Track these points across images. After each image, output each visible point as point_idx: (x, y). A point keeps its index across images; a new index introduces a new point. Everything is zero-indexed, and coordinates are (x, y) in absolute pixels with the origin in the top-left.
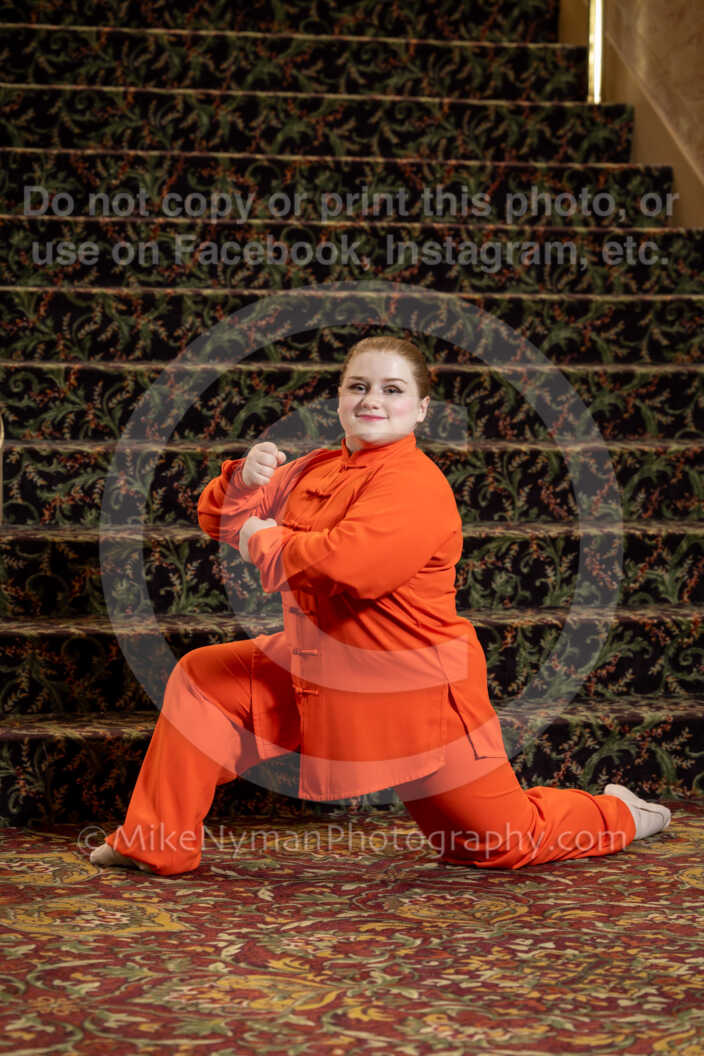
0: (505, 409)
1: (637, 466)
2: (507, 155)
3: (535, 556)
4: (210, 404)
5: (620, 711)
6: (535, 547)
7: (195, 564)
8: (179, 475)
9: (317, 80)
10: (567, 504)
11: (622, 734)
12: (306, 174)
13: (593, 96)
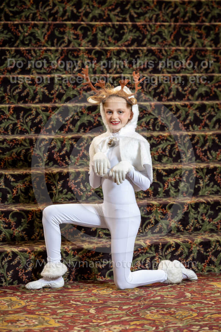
0: (181, 119)
2: (179, 21)
7: (61, 182)
8: (54, 147)
10: (207, 155)
12: (101, 29)
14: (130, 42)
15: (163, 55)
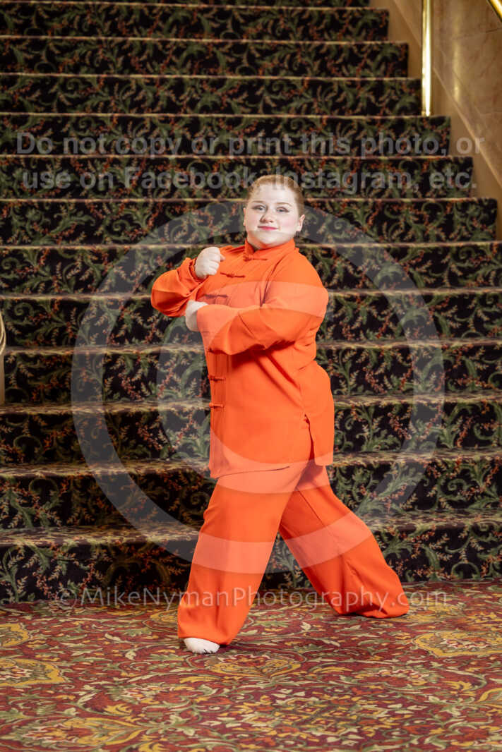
0: (346, 320)
1: (430, 357)
3: (355, 419)
4: (148, 321)
5: (403, 522)
7: (126, 428)
8: (122, 368)
9: (243, 105)
10: (383, 382)
11: (401, 539)
12: (227, 167)
13: (425, 111)
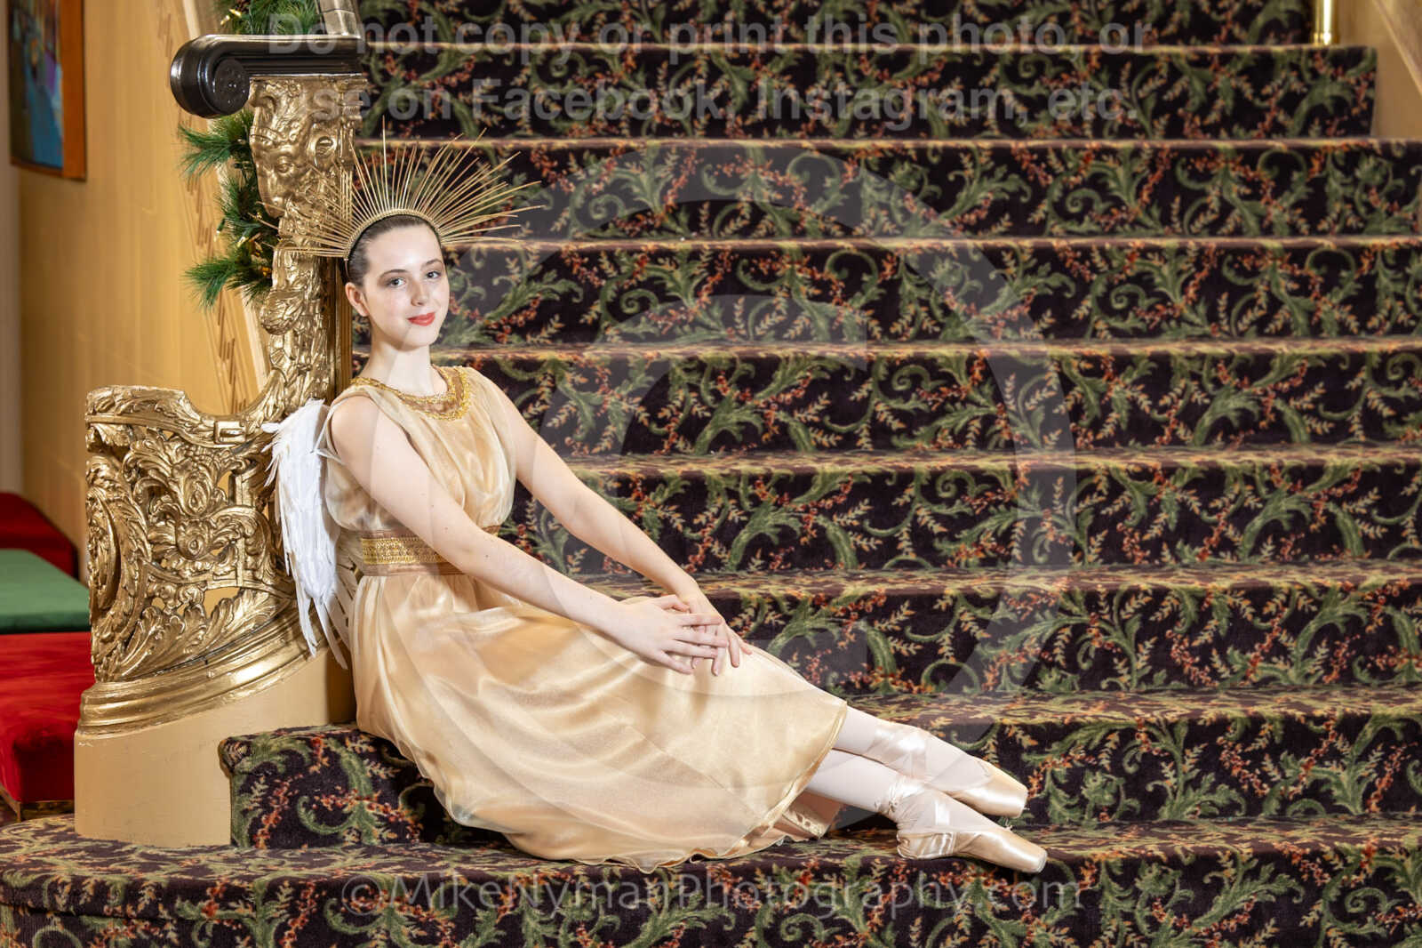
0: (1131, 521)
1: (1314, 608)
2: (1184, 128)
3: (1144, 749)
4: (696, 521)
6: (1143, 736)
9: (916, 18)
10: (1210, 663)
12: (875, 166)
13: (1321, 33)
14: (984, 215)
15: (1094, 269)
